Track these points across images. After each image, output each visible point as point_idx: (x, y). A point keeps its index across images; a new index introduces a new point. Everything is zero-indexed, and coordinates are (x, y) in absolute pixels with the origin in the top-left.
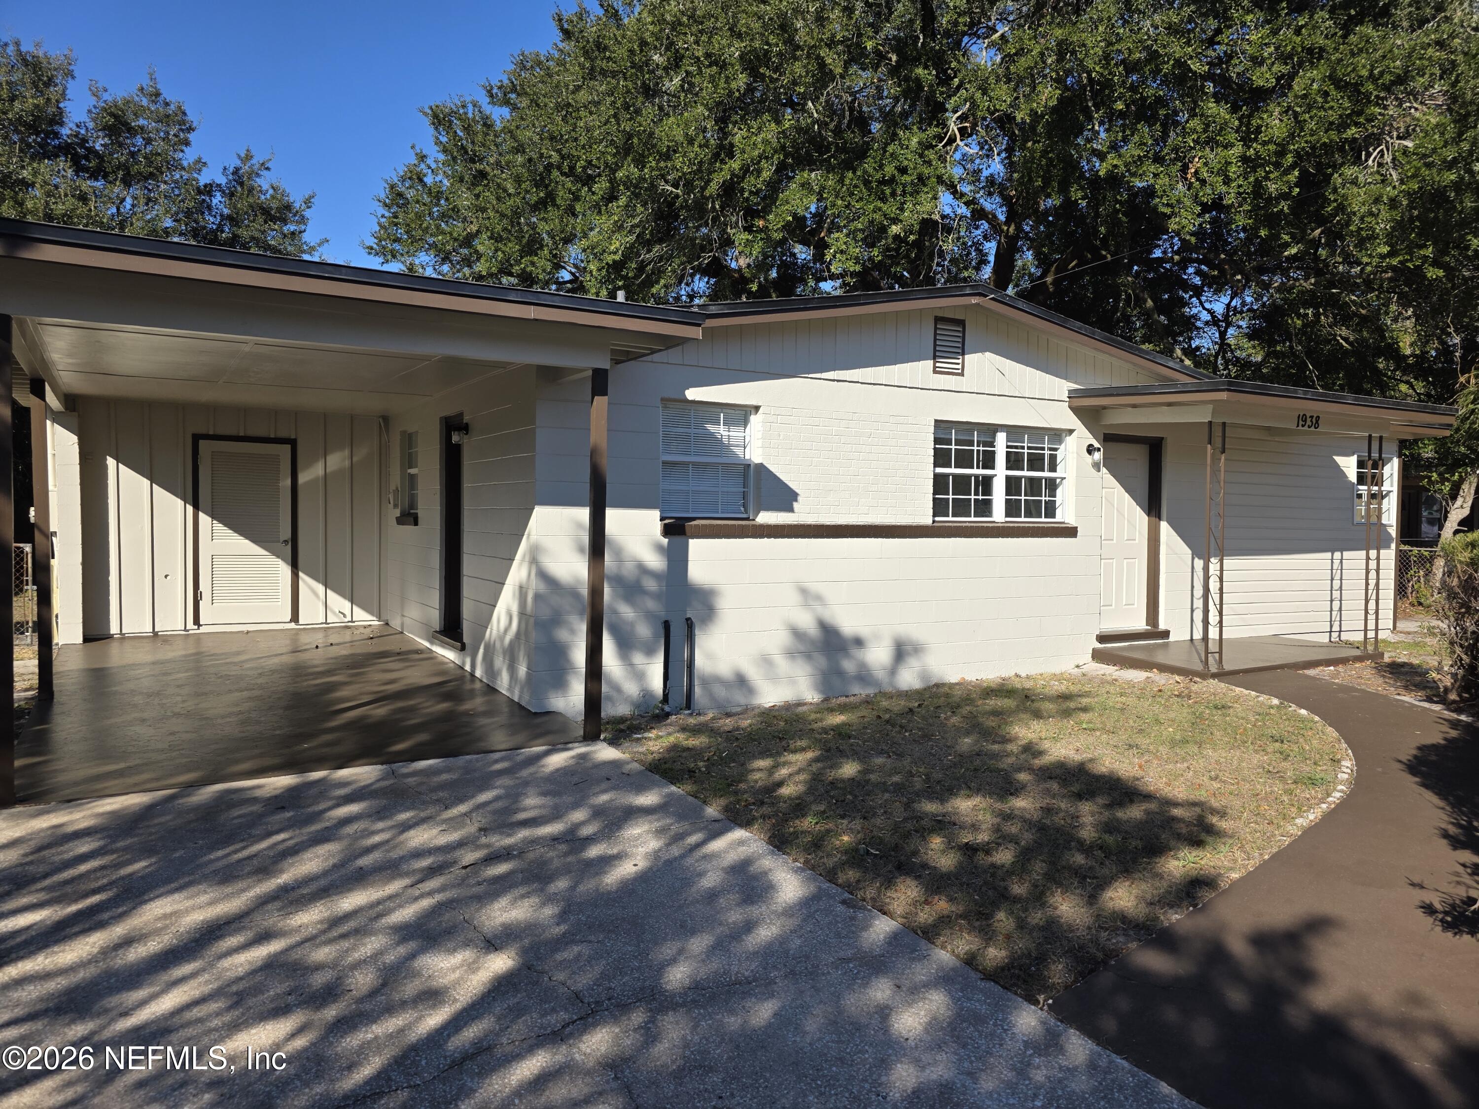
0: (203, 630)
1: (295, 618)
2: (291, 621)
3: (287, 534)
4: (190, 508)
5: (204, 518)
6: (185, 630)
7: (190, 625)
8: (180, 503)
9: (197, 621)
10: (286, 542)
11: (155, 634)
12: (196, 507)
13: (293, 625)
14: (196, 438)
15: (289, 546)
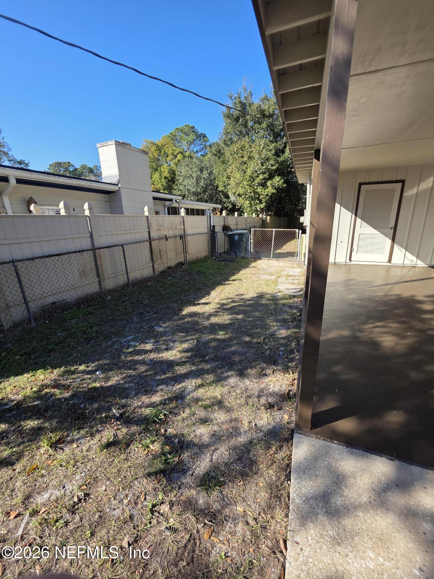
0: (352, 263)
1: (390, 261)
2: (388, 262)
3: (392, 225)
4: (354, 216)
5: (359, 220)
6: (346, 262)
7: (348, 261)
8: (350, 214)
9: (350, 260)
10: (391, 228)
11: (335, 263)
12: (356, 215)
13: (388, 264)
14: (360, 184)
15: (393, 231)
